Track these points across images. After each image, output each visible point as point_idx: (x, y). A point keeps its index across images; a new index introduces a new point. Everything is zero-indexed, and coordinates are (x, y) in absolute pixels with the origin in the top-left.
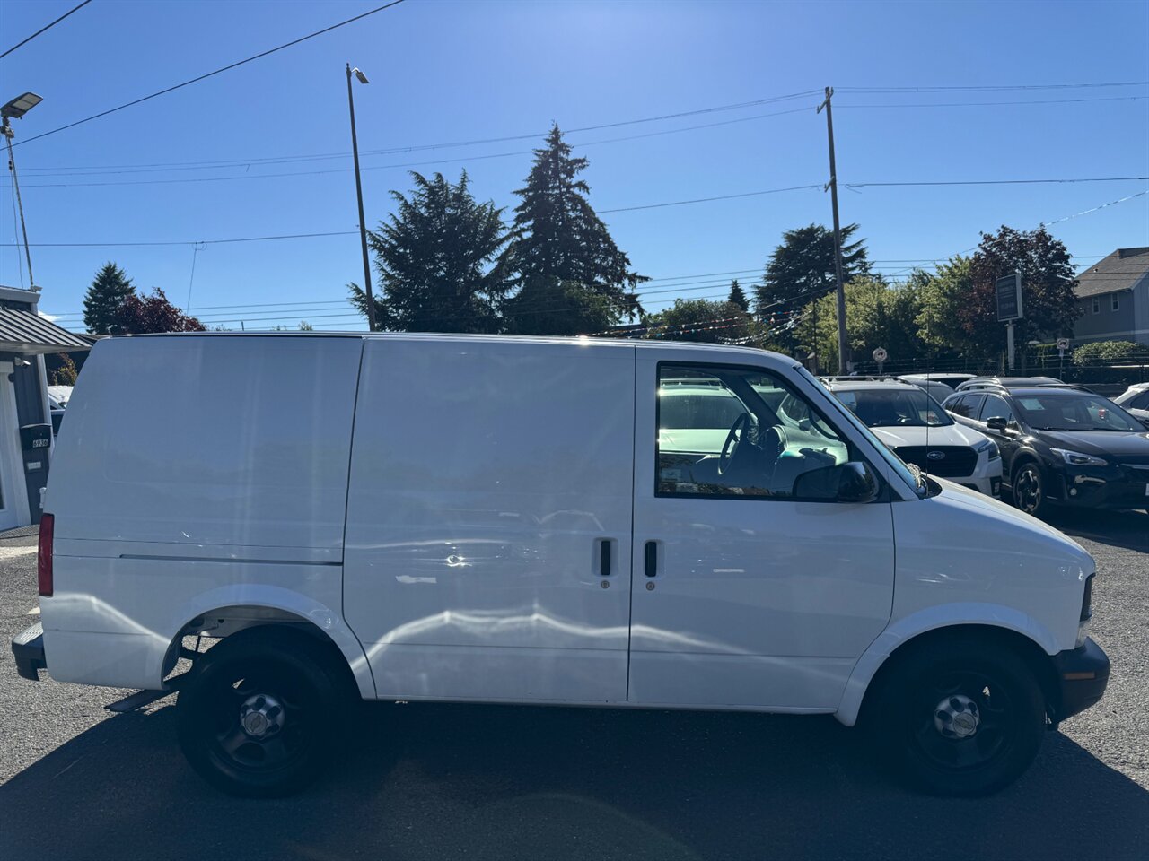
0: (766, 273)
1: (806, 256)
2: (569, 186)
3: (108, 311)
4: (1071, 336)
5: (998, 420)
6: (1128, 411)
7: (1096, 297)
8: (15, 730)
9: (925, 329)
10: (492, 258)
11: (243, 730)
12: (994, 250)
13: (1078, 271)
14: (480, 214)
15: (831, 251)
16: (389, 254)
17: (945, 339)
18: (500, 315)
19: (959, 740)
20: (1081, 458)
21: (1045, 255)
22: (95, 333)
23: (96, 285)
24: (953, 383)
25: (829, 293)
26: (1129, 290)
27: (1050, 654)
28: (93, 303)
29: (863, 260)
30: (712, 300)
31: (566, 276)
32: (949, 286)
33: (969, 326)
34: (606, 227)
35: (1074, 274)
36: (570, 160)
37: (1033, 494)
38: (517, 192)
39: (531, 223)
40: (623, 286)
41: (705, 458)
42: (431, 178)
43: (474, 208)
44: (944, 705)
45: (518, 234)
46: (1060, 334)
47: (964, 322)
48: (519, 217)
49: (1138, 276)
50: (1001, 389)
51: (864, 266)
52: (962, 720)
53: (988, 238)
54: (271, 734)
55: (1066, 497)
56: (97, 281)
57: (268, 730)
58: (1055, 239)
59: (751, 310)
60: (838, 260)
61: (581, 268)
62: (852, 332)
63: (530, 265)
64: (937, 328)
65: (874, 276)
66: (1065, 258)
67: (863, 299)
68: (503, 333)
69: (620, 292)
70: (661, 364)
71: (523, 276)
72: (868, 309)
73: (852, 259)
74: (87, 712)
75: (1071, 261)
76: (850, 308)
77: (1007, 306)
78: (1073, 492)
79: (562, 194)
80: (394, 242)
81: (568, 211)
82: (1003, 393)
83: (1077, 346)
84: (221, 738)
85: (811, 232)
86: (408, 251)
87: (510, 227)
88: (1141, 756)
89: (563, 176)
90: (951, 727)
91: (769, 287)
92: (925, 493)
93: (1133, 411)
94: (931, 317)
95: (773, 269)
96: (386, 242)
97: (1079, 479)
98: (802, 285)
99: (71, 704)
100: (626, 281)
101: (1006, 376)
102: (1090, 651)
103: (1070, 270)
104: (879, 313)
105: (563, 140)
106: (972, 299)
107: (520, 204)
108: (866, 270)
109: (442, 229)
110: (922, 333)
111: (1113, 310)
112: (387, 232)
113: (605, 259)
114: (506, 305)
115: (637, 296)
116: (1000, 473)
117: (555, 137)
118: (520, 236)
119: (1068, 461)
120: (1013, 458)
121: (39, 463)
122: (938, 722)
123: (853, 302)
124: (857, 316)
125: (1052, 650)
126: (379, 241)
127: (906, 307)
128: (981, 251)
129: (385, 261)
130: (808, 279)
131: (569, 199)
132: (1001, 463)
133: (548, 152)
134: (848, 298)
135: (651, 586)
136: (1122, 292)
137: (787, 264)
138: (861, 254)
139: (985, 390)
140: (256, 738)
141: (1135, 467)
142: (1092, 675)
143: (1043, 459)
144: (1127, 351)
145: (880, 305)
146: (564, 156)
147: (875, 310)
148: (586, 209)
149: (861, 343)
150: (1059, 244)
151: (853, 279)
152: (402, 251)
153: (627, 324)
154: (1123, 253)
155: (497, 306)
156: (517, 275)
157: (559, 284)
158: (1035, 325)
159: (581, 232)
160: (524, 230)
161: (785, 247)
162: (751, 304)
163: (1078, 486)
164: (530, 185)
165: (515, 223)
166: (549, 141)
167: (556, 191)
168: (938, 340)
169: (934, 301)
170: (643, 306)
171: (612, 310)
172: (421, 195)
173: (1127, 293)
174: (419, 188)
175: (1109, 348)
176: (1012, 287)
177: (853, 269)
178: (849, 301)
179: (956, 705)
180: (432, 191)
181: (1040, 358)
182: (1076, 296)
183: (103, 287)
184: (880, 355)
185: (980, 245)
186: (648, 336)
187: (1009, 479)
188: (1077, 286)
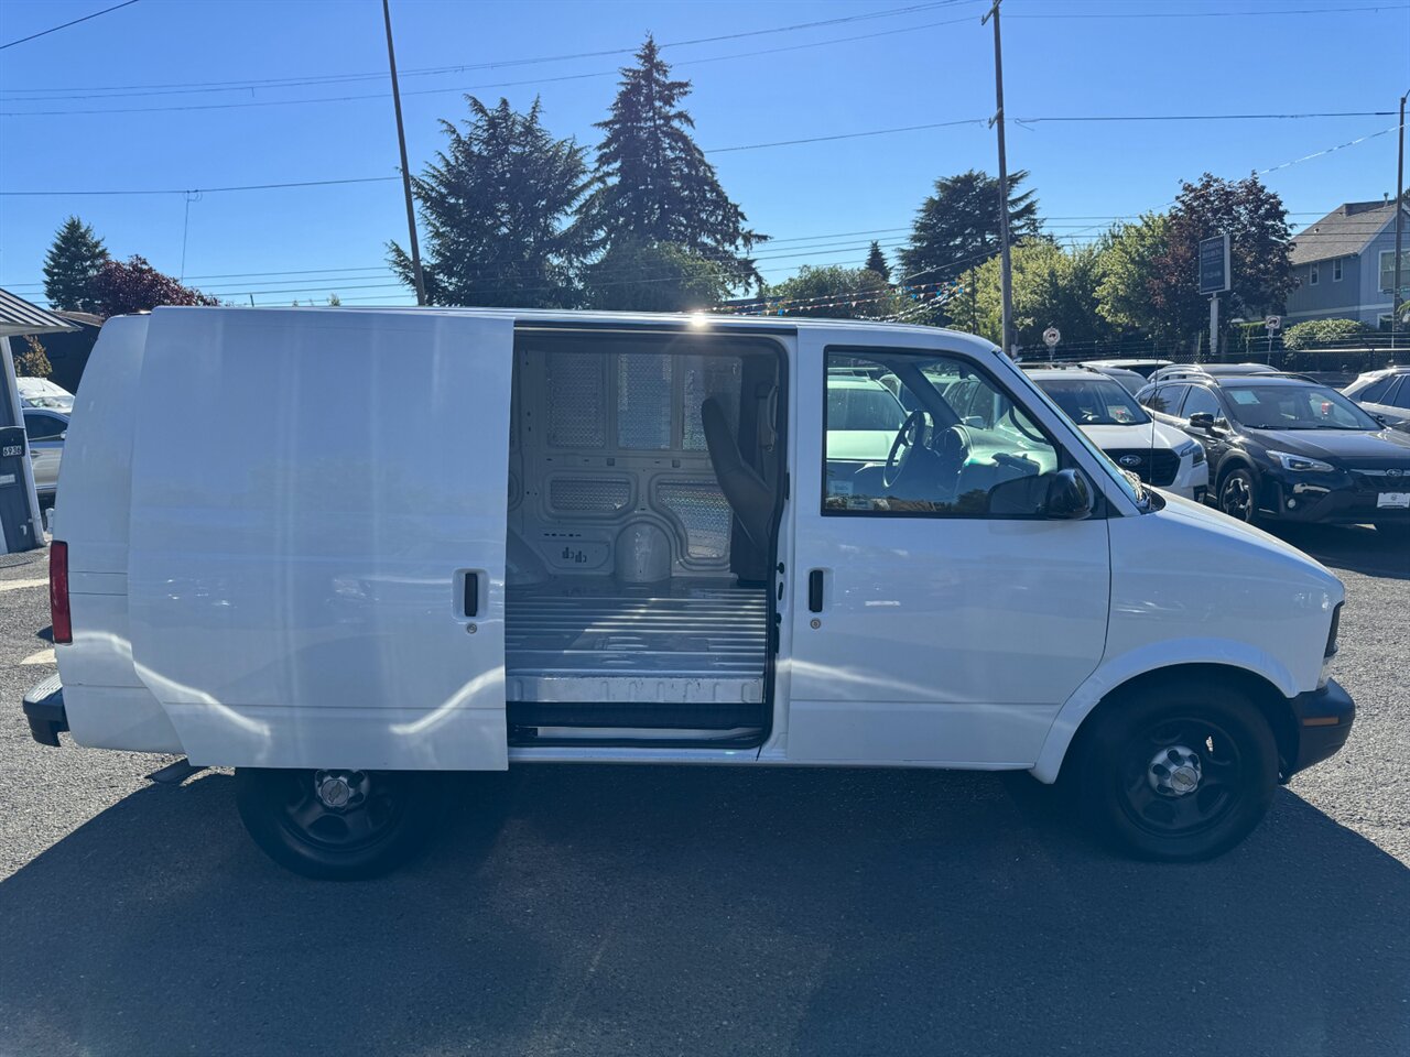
0: (913, 232)
1: (963, 211)
2: (668, 119)
3: (75, 280)
4: (1283, 313)
5: (1202, 417)
6: (1358, 405)
7: (1315, 264)
8: (28, 805)
9: (1107, 304)
10: (569, 211)
11: (320, 801)
12: (1195, 204)
13: (1294, 232)
14: (556, 154)
15: (994, 205)
16: (437, 204)
17: (1131, 316)
18: (581, 286)
19: (1176, 798)
20: (1302, 463)
21: (1256, 211)
22: (60, 309)
23: (57, 246)
24: (1145, 371)
25: (989, 258)
26: (1356, 255)
27: (1288, 696)
28: (56, 270)
29: (1032, 217)
30: (847, 267)
31: (663, 236)
32: (1138, 250)
33: (1159, 299)
34: (714, 170)
35: (1290, 235)
36: (667, 82)
37: (1242, 506)
38: (599, 125)
39: (617, 165)
40: (737, 248)
41: (866, 466)
42: (492, 105)
43: (548, 146)
44: (1161, 758)
45: (601, 179)
46: (1269, 311)
47: (1154, 295)
48: (601, 156)
49: (1366, 238)
50: (1207, 378)
51: (1034, 225)
52: (1182, 775)
53: (1188, 188)
54: (354, 804)
55: (1283, 509)
56: (59, 242)
57: (351, 800)
58: (1269, 190)
59: (893, 280)
60: (1004, 215)
61: (682, 224)
62: (1018, 307)
63: (617, 221)
64: (1122, 303)
65: (1044, 237)
66: (1280, 215)
67: (1031, 266)
68: (584, 309)
69: (731, 257)
70: (829, 350)
71: (609, 234)
72: (1038, 279)
73: (1018, 215)
74: (114, 782)
75: (1287, 219)
76: (1016, 276)
77: (1212, 275)
78: (1292, 503)
79: (657, 127)
80: (443, 190)
81: (664, 149)
82: (1209, 382)
83: (1288, 326)
84: (292, 810)
85: (968, 181)
86: (461, 201)
87: (592, 170)
88: (1382, 811)
89: (658, 104)
90: (1168, 783)
91: (916, 251)
92: (1148, 507)
93: (1364, 405)
94: (1115, 289)
95: (922, 227)
96: (433, 189)
97: (1298, 488)
98: (957, 248)
99: (92, 773)
100: (740, 241)
101: (1207, 363)
102: (1332, 694)
103: (1285, 230)
104: (1052, 284)
105: (658, 58)
106: (1166, 266)
107: (604, 140)
108: (1036, 229)
109: (504, 173)
110: (1103, 308)
111: (1335, 281)
112: (434, 176)
113: (712, 213)
114: (588, 274)
115: (753, 261)
116: (1205, 481)
117: (649, 53)
118: (604, 182)
119: (1286, 466)
120: (1220, 463)
121: (12, 476)
122: (1153, 777)
123: (1021, 270)
124: (1024, 288)
125: (1290, 692)
126: (424, 189)
127: (1084, 277)
128: (1180, 205)
129: (432, 214)
130: (965, 240)
131: (666, 134)
132: (1207, 469)
133: (639, 72)
134: (1014, 264)
135: (816, 624)
136: (1347, 257)
137: (939, 221)
138: (1029, 209)
139: (1188, 379)
140: (336, 810)
141: (1367, 473)
142: (1334, 721)
143: (1257, 464)
144: (1349, 332)
145: (1052, 274)
146: (662, 78)
147: (1045, 281)
148: (689, 147)
149: (1029, 321)
150: (1275, 197)
151: (1020, 241)
152: (453, 201)
153: (741, 298)
154: (1351, 209)
155: (577, 275)
156: (602, 234)
157: (655, 247)
158: (1239, 298)
159: (683, 178)
160: (609, 174)
161: (937, 199)
162: (894, 272)
163: (1297, 497)
164: (616, 115)
165: (597, 165)
166: (640, 57)
167: (649, 124)
168: (1122, 318)
169: (1118, 268)
170: (761, 274)
171: (721, 280)
172: (478, 127)
173: (1353, 259)
174: (474, 118)
175: (1328, 327)
176: (1218, 252)
177: (1021, 227)
178: (1016, 268)
179: (1175, 758)
180: (492, 123)
181: (1244, 340)
182: (1290, 263)
183: (68, 250)
184: (1052, 337)
185: (1178, 198)
186: (768, 312)
187: (1214, 488)
188: (1292, 250)
